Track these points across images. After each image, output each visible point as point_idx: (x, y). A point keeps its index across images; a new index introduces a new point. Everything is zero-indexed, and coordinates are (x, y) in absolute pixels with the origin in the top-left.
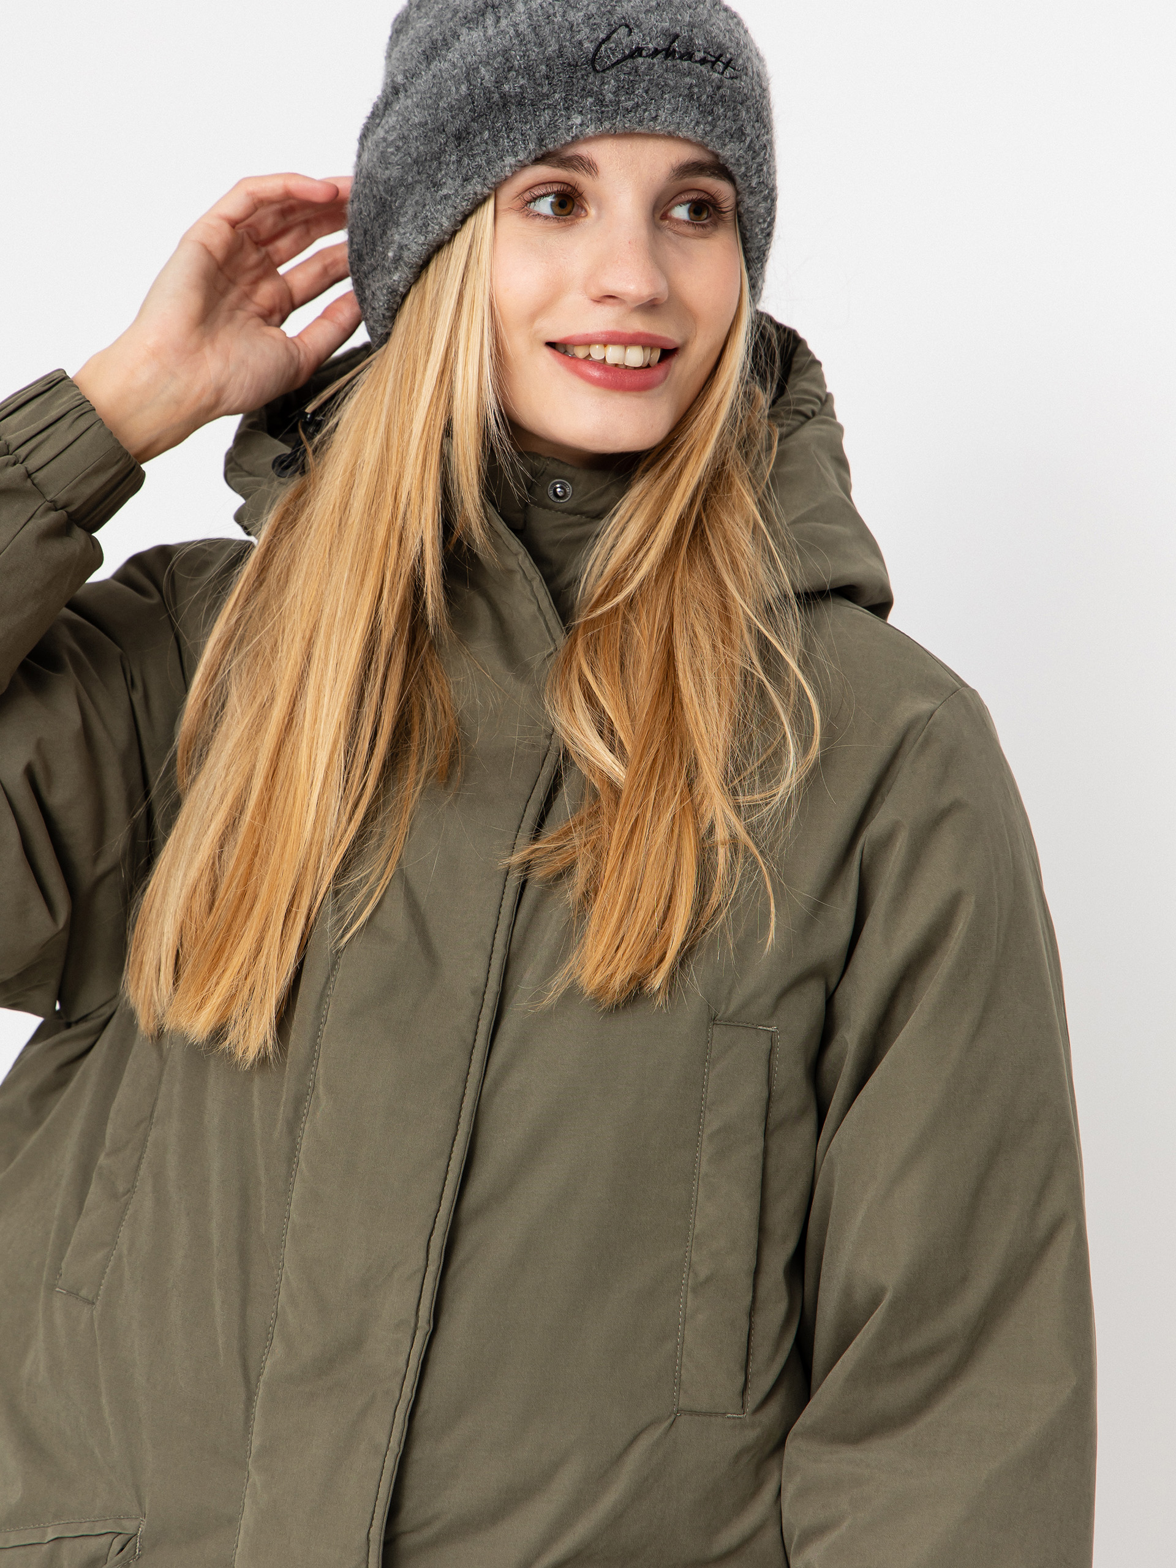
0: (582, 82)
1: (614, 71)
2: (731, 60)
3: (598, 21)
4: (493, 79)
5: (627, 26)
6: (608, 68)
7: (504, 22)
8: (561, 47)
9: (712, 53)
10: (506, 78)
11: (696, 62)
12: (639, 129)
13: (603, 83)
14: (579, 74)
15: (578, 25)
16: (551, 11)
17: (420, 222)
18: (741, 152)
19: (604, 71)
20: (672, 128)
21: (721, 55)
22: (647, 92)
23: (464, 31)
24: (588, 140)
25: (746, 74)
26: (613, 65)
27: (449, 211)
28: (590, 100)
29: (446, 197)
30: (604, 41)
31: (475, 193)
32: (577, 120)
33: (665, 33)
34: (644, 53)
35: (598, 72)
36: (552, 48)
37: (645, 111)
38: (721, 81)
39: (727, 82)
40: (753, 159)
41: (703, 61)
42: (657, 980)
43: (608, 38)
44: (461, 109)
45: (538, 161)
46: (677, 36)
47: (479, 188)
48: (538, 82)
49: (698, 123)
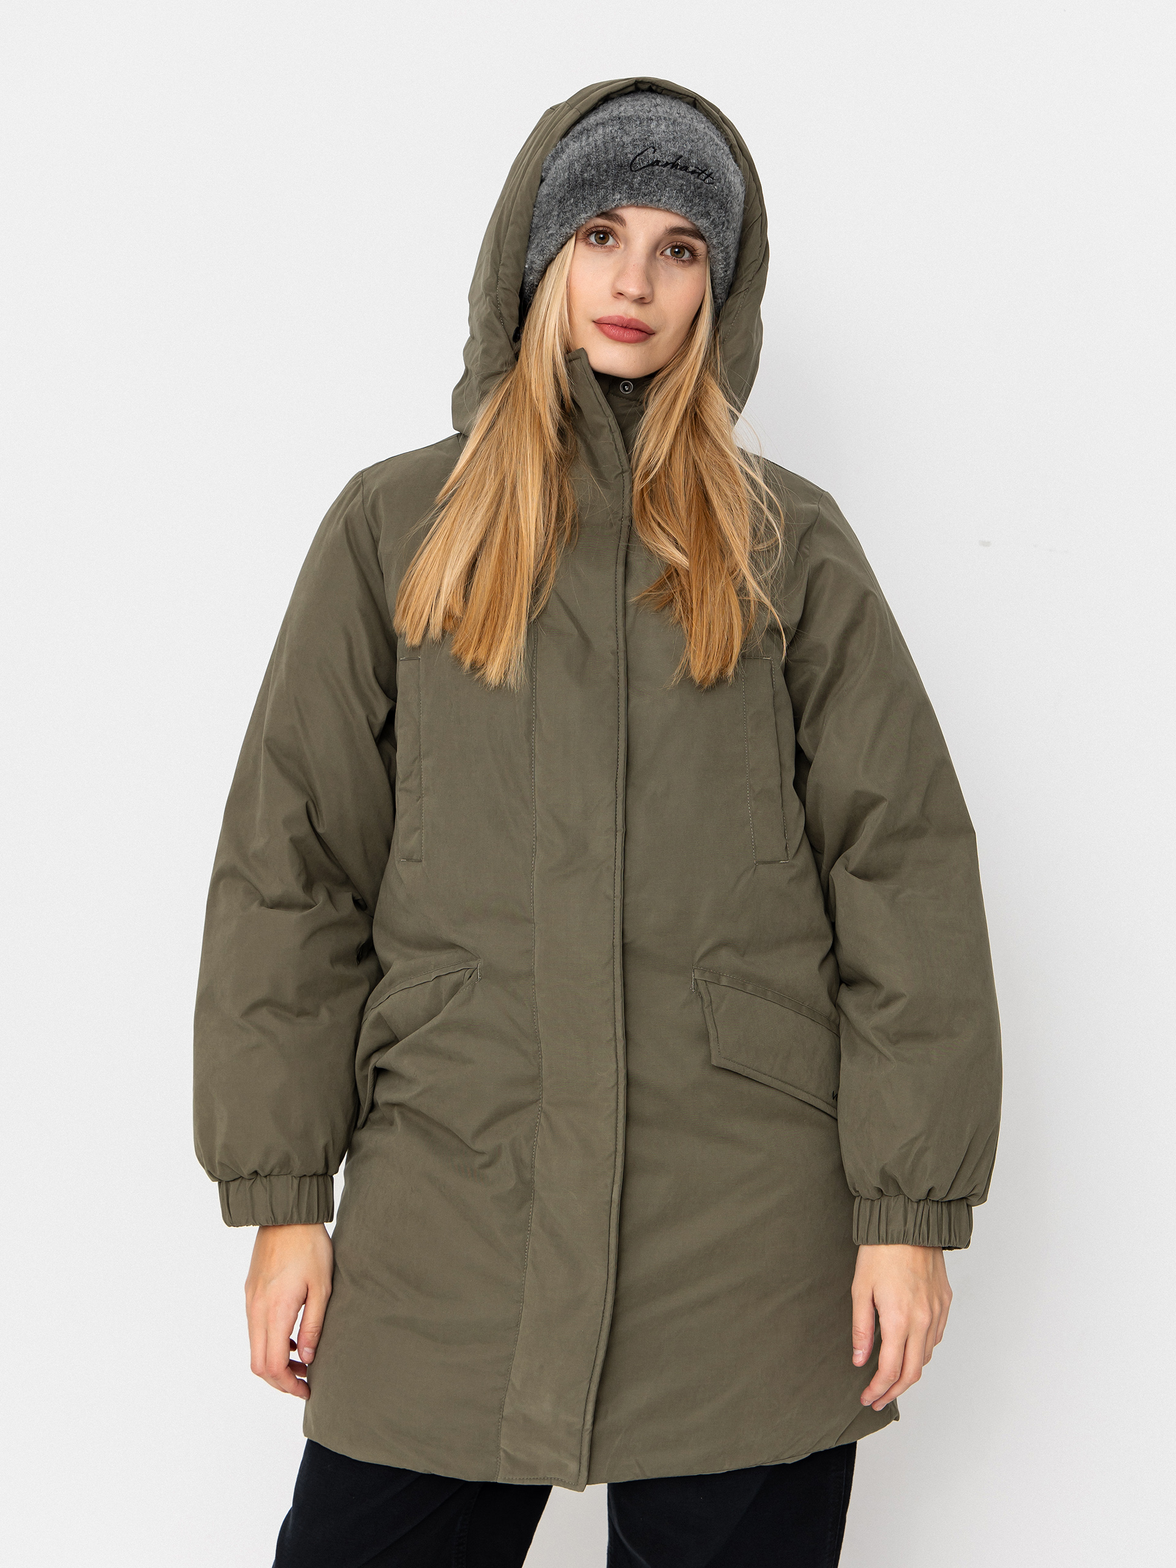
0: (623, 176)
1: (641, 172)
2: (712, 173)
3: (639, 143)
4: (580, 170)
5: (654, 148)
6: (638, 170)
7: (591, 139)
8: (616, 155)
9: (700, 168)
10: (586, 170)
11: (689, 172)
12: (650, 205)
13: (634, 178)
14: (622, 171)
15: (627, 144)
16: (615, 135)
17: (539, 249)
18: (707, 224)
19: (636, 171)
20: (668, 207)
21: (706, 170)
22: (657, 185)
23: (572, 143)
24: (623, 207)
25: (720, 182)
26: (641, 169)
27: (554, 242)
28: (626, 186)
29: (552, 235)
30: (639, 155)
31: (567, 233)
32: (618, 196)
33: (675, 154)
34: (660, 164)
35: (632, 171)
36: (611, 156)
37: (654, 196)
38: (701, 184)
39: (705, 185)
40: (714, 229)
41: (693, 172)
42: (730, 671)
43: (642, 153)
44: (564, 185)
45: (598, 216)
46: (681, 157)
47: (568, 230)
48: (601, 173)
49: (683, 206)
